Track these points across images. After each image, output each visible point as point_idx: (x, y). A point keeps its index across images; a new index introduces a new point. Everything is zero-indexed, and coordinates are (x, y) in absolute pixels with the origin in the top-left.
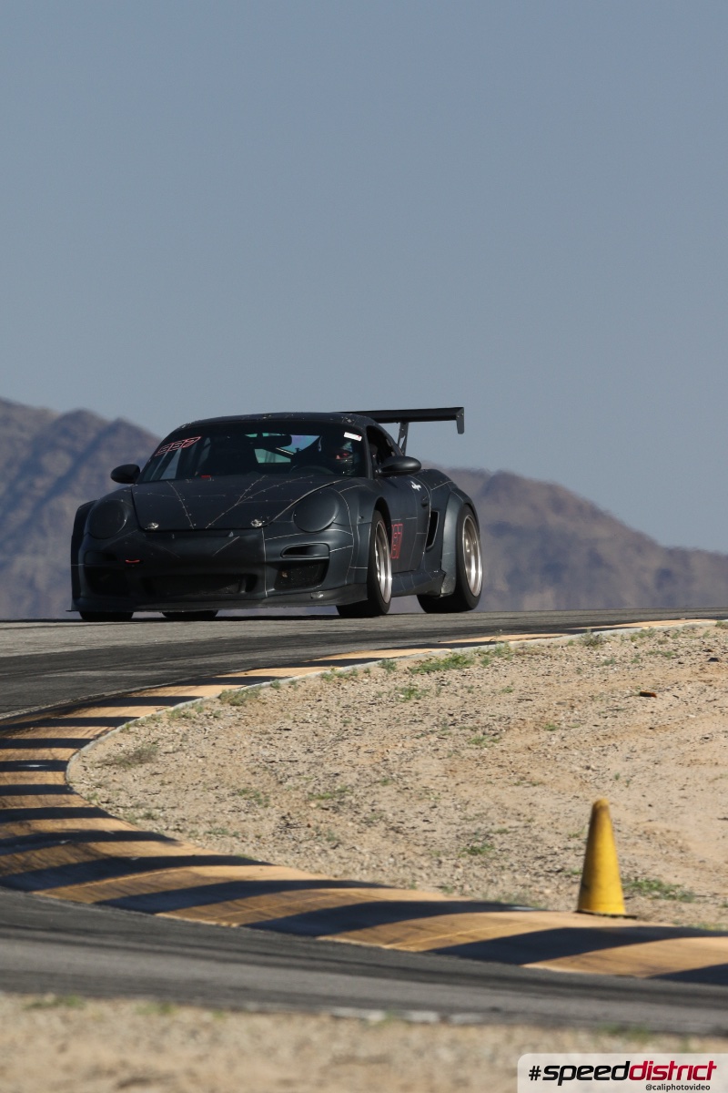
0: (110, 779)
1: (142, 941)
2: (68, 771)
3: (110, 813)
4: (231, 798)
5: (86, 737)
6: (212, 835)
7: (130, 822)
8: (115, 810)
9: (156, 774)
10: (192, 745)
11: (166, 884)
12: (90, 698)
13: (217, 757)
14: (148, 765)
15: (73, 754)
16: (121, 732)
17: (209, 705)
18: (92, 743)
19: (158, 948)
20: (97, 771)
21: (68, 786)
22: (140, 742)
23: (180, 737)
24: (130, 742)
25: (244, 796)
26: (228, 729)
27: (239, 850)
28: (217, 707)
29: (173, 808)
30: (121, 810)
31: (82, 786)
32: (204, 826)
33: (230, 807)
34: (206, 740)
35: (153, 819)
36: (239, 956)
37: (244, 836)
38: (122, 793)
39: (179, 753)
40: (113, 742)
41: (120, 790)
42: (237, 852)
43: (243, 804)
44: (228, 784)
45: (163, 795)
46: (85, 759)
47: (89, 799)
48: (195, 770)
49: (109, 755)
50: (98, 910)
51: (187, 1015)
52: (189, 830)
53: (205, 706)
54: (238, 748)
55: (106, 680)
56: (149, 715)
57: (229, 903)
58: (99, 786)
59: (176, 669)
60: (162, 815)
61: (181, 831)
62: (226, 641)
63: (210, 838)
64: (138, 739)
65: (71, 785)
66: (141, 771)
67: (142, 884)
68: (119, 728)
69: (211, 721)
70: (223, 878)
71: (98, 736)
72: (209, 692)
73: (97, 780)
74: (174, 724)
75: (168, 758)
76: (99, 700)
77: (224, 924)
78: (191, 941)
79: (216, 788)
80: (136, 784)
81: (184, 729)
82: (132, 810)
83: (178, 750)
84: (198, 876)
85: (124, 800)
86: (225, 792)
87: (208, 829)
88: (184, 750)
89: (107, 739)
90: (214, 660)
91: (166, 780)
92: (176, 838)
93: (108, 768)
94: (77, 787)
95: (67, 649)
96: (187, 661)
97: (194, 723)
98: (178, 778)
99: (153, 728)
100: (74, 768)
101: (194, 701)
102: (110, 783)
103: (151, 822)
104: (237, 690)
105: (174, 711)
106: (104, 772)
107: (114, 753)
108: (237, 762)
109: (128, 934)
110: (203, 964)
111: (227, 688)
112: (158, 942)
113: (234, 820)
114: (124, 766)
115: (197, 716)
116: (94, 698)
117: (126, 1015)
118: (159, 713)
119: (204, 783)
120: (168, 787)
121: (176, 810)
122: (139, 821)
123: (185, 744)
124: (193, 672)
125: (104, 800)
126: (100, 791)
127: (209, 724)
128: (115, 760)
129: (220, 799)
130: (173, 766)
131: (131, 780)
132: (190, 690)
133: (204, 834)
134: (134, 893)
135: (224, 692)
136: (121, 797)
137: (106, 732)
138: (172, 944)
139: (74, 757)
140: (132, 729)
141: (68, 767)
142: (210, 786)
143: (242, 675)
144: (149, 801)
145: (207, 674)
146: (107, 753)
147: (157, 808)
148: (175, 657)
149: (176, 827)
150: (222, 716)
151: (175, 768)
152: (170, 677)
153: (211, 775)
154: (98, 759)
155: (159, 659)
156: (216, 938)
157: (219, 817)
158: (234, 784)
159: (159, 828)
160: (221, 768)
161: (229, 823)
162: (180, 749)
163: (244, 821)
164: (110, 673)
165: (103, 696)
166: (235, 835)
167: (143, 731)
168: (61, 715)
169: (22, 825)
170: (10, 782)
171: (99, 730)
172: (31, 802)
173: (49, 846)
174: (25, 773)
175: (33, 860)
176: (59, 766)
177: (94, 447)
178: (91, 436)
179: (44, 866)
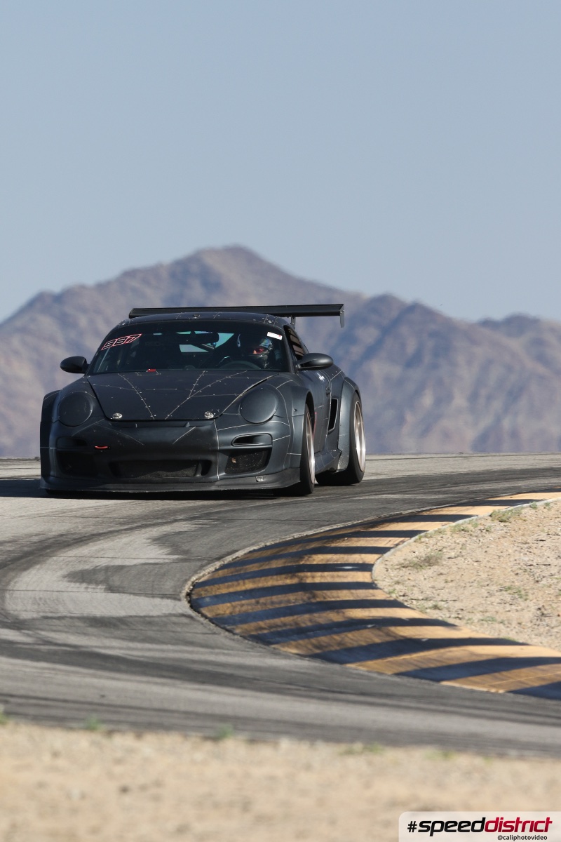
0: (406, 578)
1: (431, 703)
2: (373, 572)
3: (406, 604)
4: (499, 593)
5: (388, 546)
6: (484, 622)
7: (421, 611)
8: (410, 602)
9: (441, 574)
10: (469, 551)
11: (448, 659)
12: (391, 516)
13: (488, 561)
14: (436, 567)
15: (378, 559)
16: (415, 542)
17: (483, 522)
18: (392, 550)
19: (442, 708)
20: (395, 572)
21: (373, 583)
22: (429, 550)
23: (460, 546)
24: (422, 550)
25: (509, 592)
26: (497, 540)
27: (504, 634)
28: (489, 523)
29: (454, 600)
30: (414, 602)
31: (384, 583)
32: (478, 615)
33: (498, 601)
34: (480, 549)
35: (439, 609)
36: (504, 715)
37: (509, 623)
38: (415, 589)
39: (459, 558)
40: (407, 550)
41: (414, 586)
42: (503, 635)
43: (508, 598)
44: (496, 583)
45: (447, 590)
46: (387, 563)
47: (390, 593)
48: (471, 571)
49: (405, 560)
50: (397, 679)
51: (463, 761)
52: (467, 618)
53: (479, 522)
54: (504, 554)
55: (404, 501)
56: (436, 529)
57: (497, 674)
58: (398, 583)
59: (457, 493)
60: (446, 606)
61: (460, 619)
62: (495, 472)
63: (482, 624)
64: (427, 547)
65: (376, 582)
66: (429, 572)
67: (430, 659)
68: (413, 539)
69: (484, 534)
70: (493, 655)
71: (397, 545)
72: (483, 511)
73: (396, 579)
74: (455, 536)
75: (451, 562)
76: (399, 517)
77: (493, 690)
78: (467, 703)
79: (488, 585)
80: (426, 582)
81: (463, 540)
82: (423, 602)
83: (458, 556)
84: (473, 654)
85: (417, 594)
86: (494, 588)
87: (481, 618)
88: (463, 556)
89: (403, 547)
90: (486, 487)
91: (449, 579)
92: (456, 624)
93: (404, 569)
94: (380, 584)
95: (373, 478)
96: (466, 487)
97: (471, 535)
98: (458, 577)
99: (440, 538)
100: (378, 569)
101: (470, 519)
102: (405, 581)
103: (437, 611)
104: (504, 510)
105: (455, 526)
106: (401, 573)
107: (409, 558)
108: (504, 566)
109: (419, 698)
110: (476, 721)
111: (497, 508)
112: (443, 703)
113: (501, 611)
114: (417, 568)
115: (473, 530)
116: (394, 515)
117: (418, 759)
118: (444, 527)
119: (478, 581)
120: (451, 584)
121: (457, 602)
122: (428, 611)
123: (464, 551)
124: (471, 496)
125: (402, 594)
126: (398, 587)
127: (483, 536)
128: (410, 563)
129: (491, 595)
130: (455, 568)
131: (422, 579)
132: (467, 510)
133: (478, 621)
134: (424, 666)
135: (494, 512)
136: (414, 592)
137: (403, 542)
138: (452, 705)
139: (379, 561)
140: (423, 540)
141: (374, 568)
142: (482, 584)
143: (508, 498)
144: (436, 595)
145: (481, 498)
146: (403, 558)
147: (442, 601)
148: (456, 484)
149: (457, 616)
150: (493, 530)
151: (456, 569)
152: (453, 499)
153: (484, 576)
154: (397, 563)
155: (444, 486)
156: (488, 701)
157: (490, 608)
158: (501, 582)
159: (443, 616)
160: (491, 570)
161: (497, 612)
162: (460, 555)
163: (509, 611)
164: (407, 496)
165: (401, 514)
166: (502, 622)
167: (432, 541)
168: (368, 528)
169: (338, 613)
170: (329, 580)
171: (397, 540)
172: (345, 595)
173: (358, 629)
174: (341, 573)
175: (347, 640)
176: (367, 567)
177: (396, 322)
178: (394, 313)
179: (355, 644)
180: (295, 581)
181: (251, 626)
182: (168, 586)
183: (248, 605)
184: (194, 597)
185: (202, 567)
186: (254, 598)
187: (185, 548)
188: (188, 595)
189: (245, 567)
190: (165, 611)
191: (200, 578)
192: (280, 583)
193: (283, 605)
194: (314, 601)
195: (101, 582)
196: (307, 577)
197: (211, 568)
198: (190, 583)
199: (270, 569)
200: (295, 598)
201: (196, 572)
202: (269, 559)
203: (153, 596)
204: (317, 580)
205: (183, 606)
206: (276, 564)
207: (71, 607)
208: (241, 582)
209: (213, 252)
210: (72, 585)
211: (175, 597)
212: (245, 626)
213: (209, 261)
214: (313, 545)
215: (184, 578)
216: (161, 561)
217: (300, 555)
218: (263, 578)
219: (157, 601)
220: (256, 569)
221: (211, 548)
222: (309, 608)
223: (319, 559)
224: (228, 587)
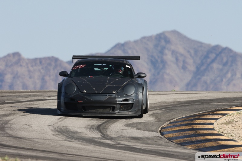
0: (223, 127)
3: (223, 135)
7: (227, 137)
9: (233, 126)
11: (235, 151)
12: (219, 109)
14: (232, 124)
15: (215, 122)
18: (219, 119)
20: (220, 125)
21: (214, 129)
22: (230, 119)
23: (239, 118)
24: (228, 119)
30: (225, 134)
40: (224, 119)
41: (225, 129)
45: (235, 131)
46: (218, 123)
47: (218, 131)
52: (241, 139)
55: (223, 105)
56: (232, 113)
58: (221, 129)
59: (238, 103)
61: (239, 139)
66: (230, 125)
67: (230, 151)
68: (225, 116)
71: (221, 118)
73: (220, 127)
74: (237, 115)
75: (236, 123)
81: (240, 116)
82: (228, 134)
83: (238, 121)
85: (226, 132)
88: (240, 121)
91: (236, 128)
92: (237, 141)
93: (223, 125)
94: (216, 129)
95: (214, 98)
96: (241, 101)
98: (238, 127)
99: (233, 116)
100: (215, 124)
103: (232, 137)
105: (238, 112)
107: (224, 121)
114: (226, 124)
118: (234, 113)
121: (238, 134)
122: (229, 137)
125: (222, 132)
126: (221, 130)
128: (224, 123)
131: (228, 127)
132: (241, 108)
137: (222, 117)
140: (228, 116)
144: (232, 132)
146: (222, 121)
147: (233, 134)
148: (238, 100)
151: (238, 125)
152: (237, 105)
154: (220, 123)
155: (234, 101)
159: (234, 138)
164: (224, 104)
165: (222, 109)
167: (231, 117)
168: (212, 113)
169: (203, 137)
170: (201, 127)
171: (221, 116)
172: (206, 132)
173: (209, 142)
174: (204, 126)
175: (206, 145)
176: (212, 124)
177: (221, 53)
178: (220, 50)
179: (208, 146)
180: (191, 127)
181: (178, 140)
182: (154, 128)
183: (177, 134)
184: (162, 132)
185: (164, 123)
186: (179, 132)
187: (159, 117)
188: (160, 131)
189: (176, 123)
190: (153, 136)
191: (163, 126)
192: (187, 128)
193: (187, 134)
194: (196, 133)
195: (135, 127)
196: (194, 126)
197: (167, 123)
198: (161, 128)
199: (184, 124)
200: (191, 133)
201: (162, 125)
202: (183, 121)
203: (150, 131)
204: (198, 127)
205: (159, 134)
206: (185, 123)
207: (126, 134)
208: (175, 128)
209: (168, 32)
210: (127, 127)
211: (156, 132)
212: (176, 140)
213: (167, 34)
214: (196, 117)
215: (159, 126)
216: (152, 121)
217: (192, 120)
218: (182, 127)
219: (151, 132)
220: (180, 124)
221: (167, 118)
222: (195, 135)
223: (198, 121)
224: (171, 129)
